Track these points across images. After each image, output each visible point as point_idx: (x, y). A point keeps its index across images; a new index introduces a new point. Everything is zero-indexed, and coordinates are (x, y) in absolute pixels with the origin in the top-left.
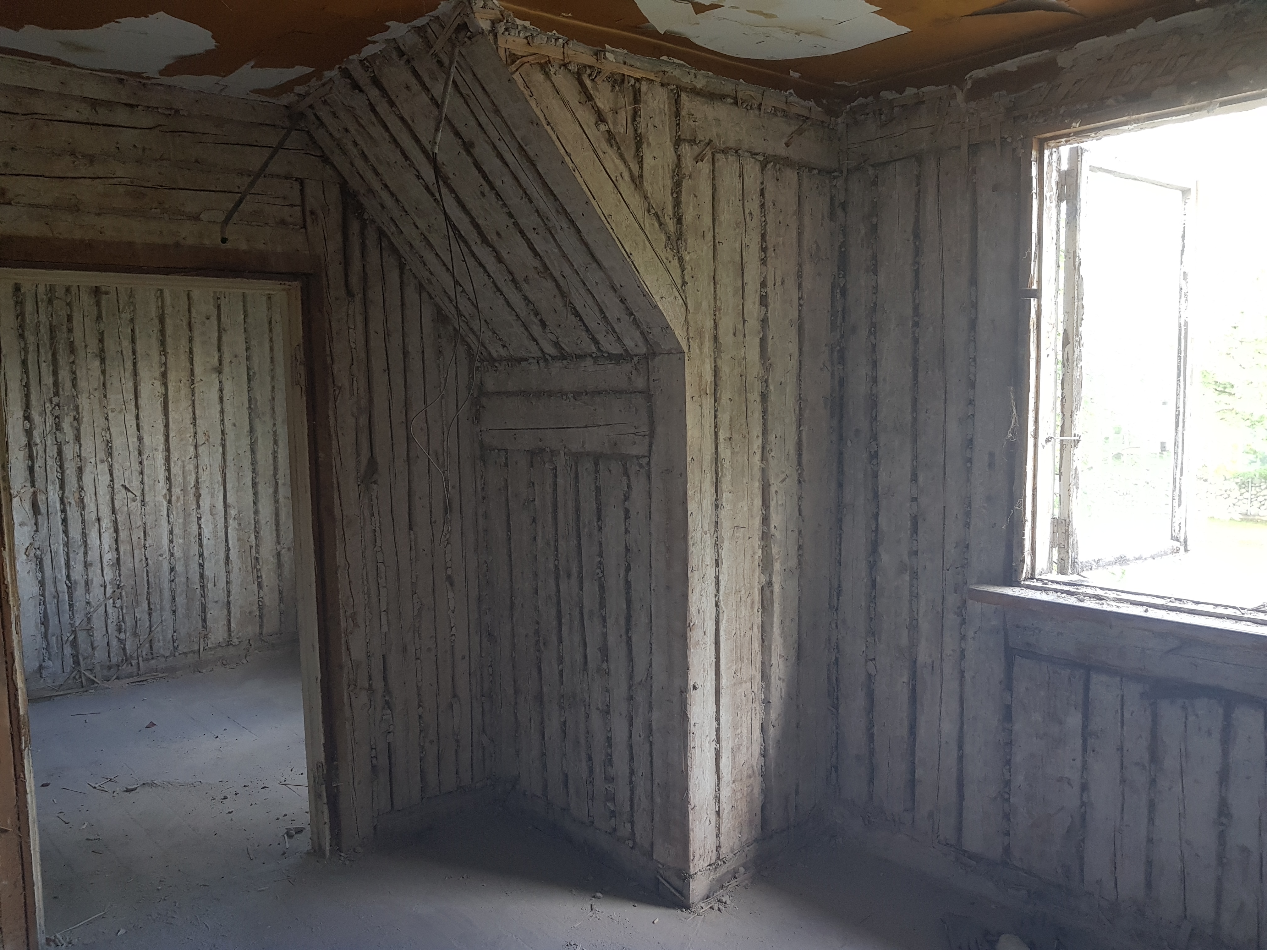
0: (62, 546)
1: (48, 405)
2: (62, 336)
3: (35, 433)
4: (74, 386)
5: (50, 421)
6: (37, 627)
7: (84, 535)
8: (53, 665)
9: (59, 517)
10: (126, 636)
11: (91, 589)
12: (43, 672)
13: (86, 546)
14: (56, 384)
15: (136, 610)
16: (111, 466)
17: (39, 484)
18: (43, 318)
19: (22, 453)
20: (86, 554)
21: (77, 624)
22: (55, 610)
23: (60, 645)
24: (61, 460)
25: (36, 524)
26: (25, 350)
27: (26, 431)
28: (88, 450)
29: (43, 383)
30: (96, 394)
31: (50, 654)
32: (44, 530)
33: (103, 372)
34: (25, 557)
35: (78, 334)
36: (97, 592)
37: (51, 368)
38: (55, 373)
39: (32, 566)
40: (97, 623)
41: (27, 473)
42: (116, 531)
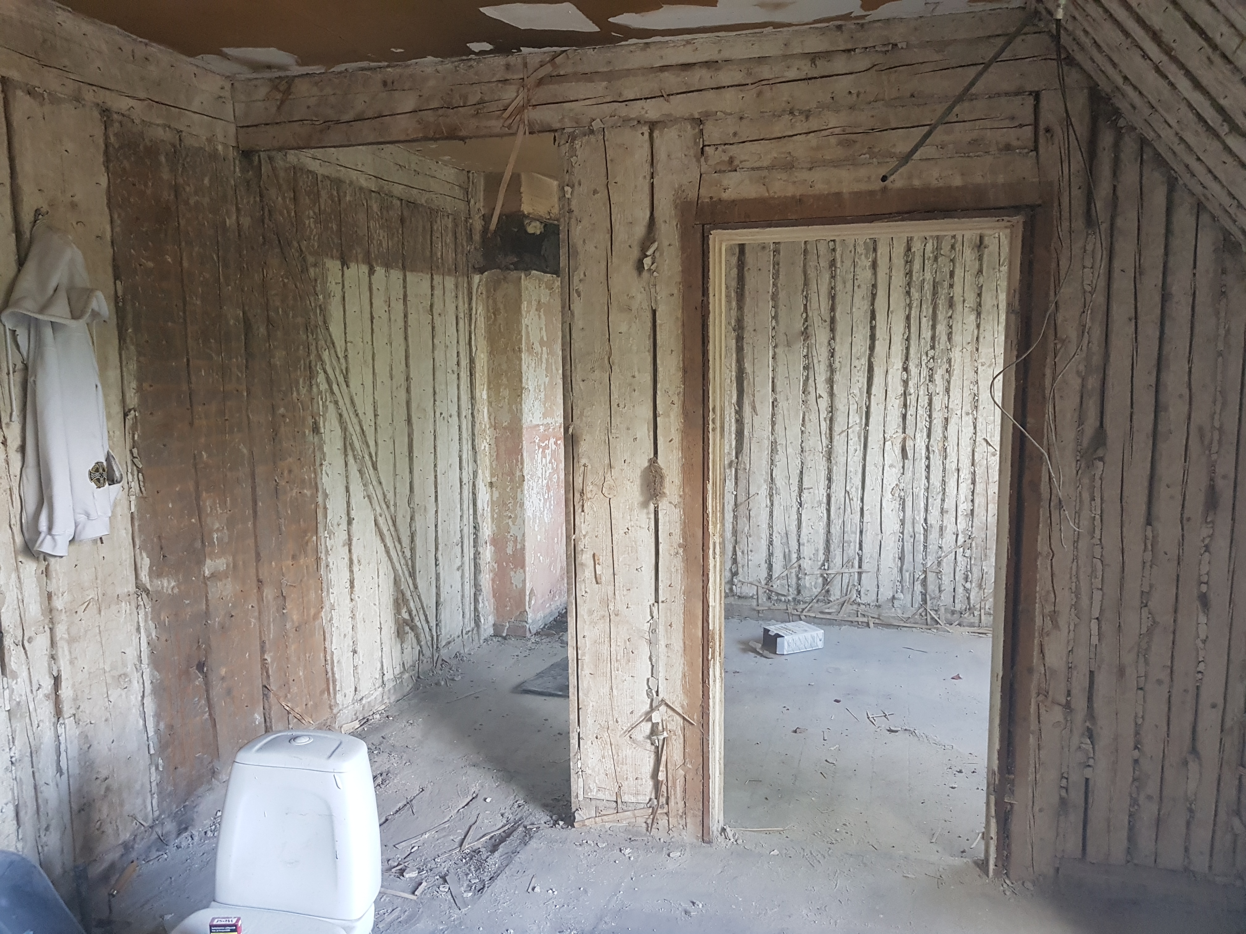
0: (923, 491)
1: (924, 357)
2: (943, 292)
3: (911, 384)
4: (950, 339)
5: (925, 372)
6: (894, 561)
7: (944, 482)
8: (904, 598)
9: (923, 463)
10: (973, 586)
11: (945, 535)
12: (895, 602)
13: (944, 494)
14: (933, 338)
15: (984, 563)
16: (976, 419)
17: (910, 431)
18: (928, 276)
19: (898, 401)
20: (943, 500)
21: (928, 565)
22: (911, 548)
23: (912, 581)
24: (930, 410)
25: (903, 467)
26: (910, 306)
27: (904, 381)
28: (956, 402)
29: (922, 337)
30: (969, 348)
31: (902, 587)
32: (908, 474)
33: (978, 326)
34: (891, 496)
35: (957, 289)
36: (949, 540)
37: (931, 323)
38: (934, 327)
39: (896, 504)
40: (947, 568)
41: (901, 420)
42: (974, 483)
